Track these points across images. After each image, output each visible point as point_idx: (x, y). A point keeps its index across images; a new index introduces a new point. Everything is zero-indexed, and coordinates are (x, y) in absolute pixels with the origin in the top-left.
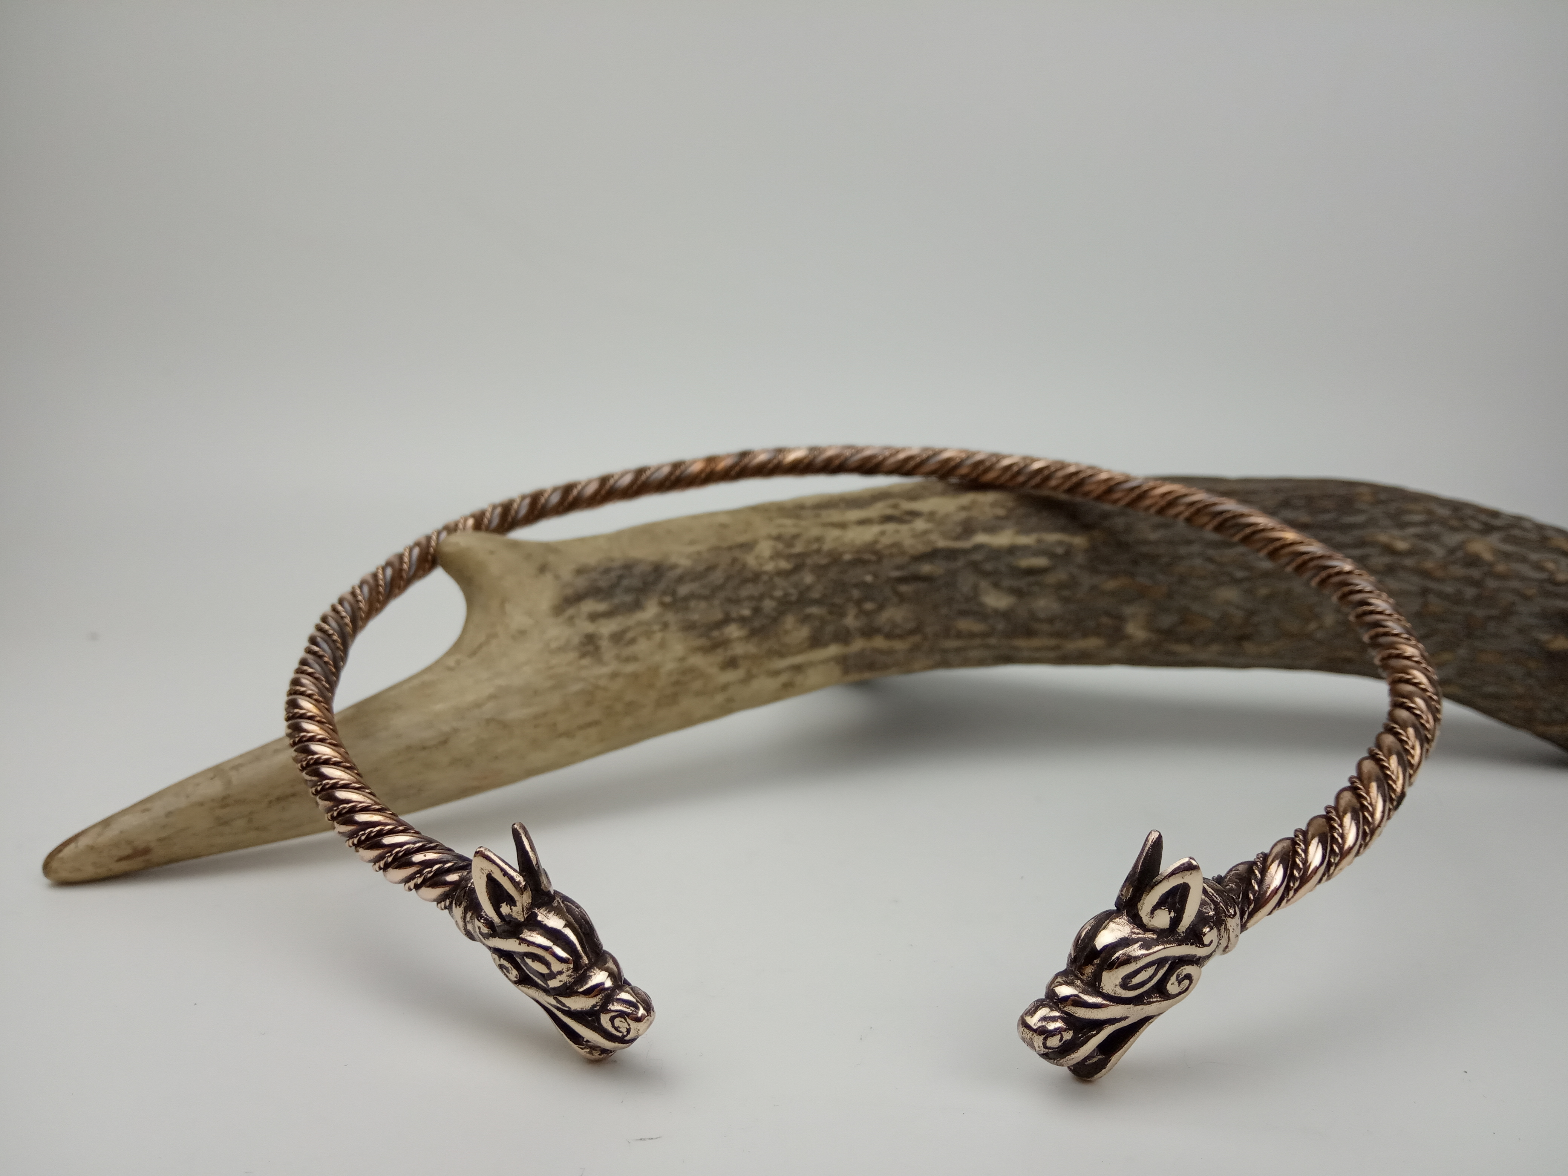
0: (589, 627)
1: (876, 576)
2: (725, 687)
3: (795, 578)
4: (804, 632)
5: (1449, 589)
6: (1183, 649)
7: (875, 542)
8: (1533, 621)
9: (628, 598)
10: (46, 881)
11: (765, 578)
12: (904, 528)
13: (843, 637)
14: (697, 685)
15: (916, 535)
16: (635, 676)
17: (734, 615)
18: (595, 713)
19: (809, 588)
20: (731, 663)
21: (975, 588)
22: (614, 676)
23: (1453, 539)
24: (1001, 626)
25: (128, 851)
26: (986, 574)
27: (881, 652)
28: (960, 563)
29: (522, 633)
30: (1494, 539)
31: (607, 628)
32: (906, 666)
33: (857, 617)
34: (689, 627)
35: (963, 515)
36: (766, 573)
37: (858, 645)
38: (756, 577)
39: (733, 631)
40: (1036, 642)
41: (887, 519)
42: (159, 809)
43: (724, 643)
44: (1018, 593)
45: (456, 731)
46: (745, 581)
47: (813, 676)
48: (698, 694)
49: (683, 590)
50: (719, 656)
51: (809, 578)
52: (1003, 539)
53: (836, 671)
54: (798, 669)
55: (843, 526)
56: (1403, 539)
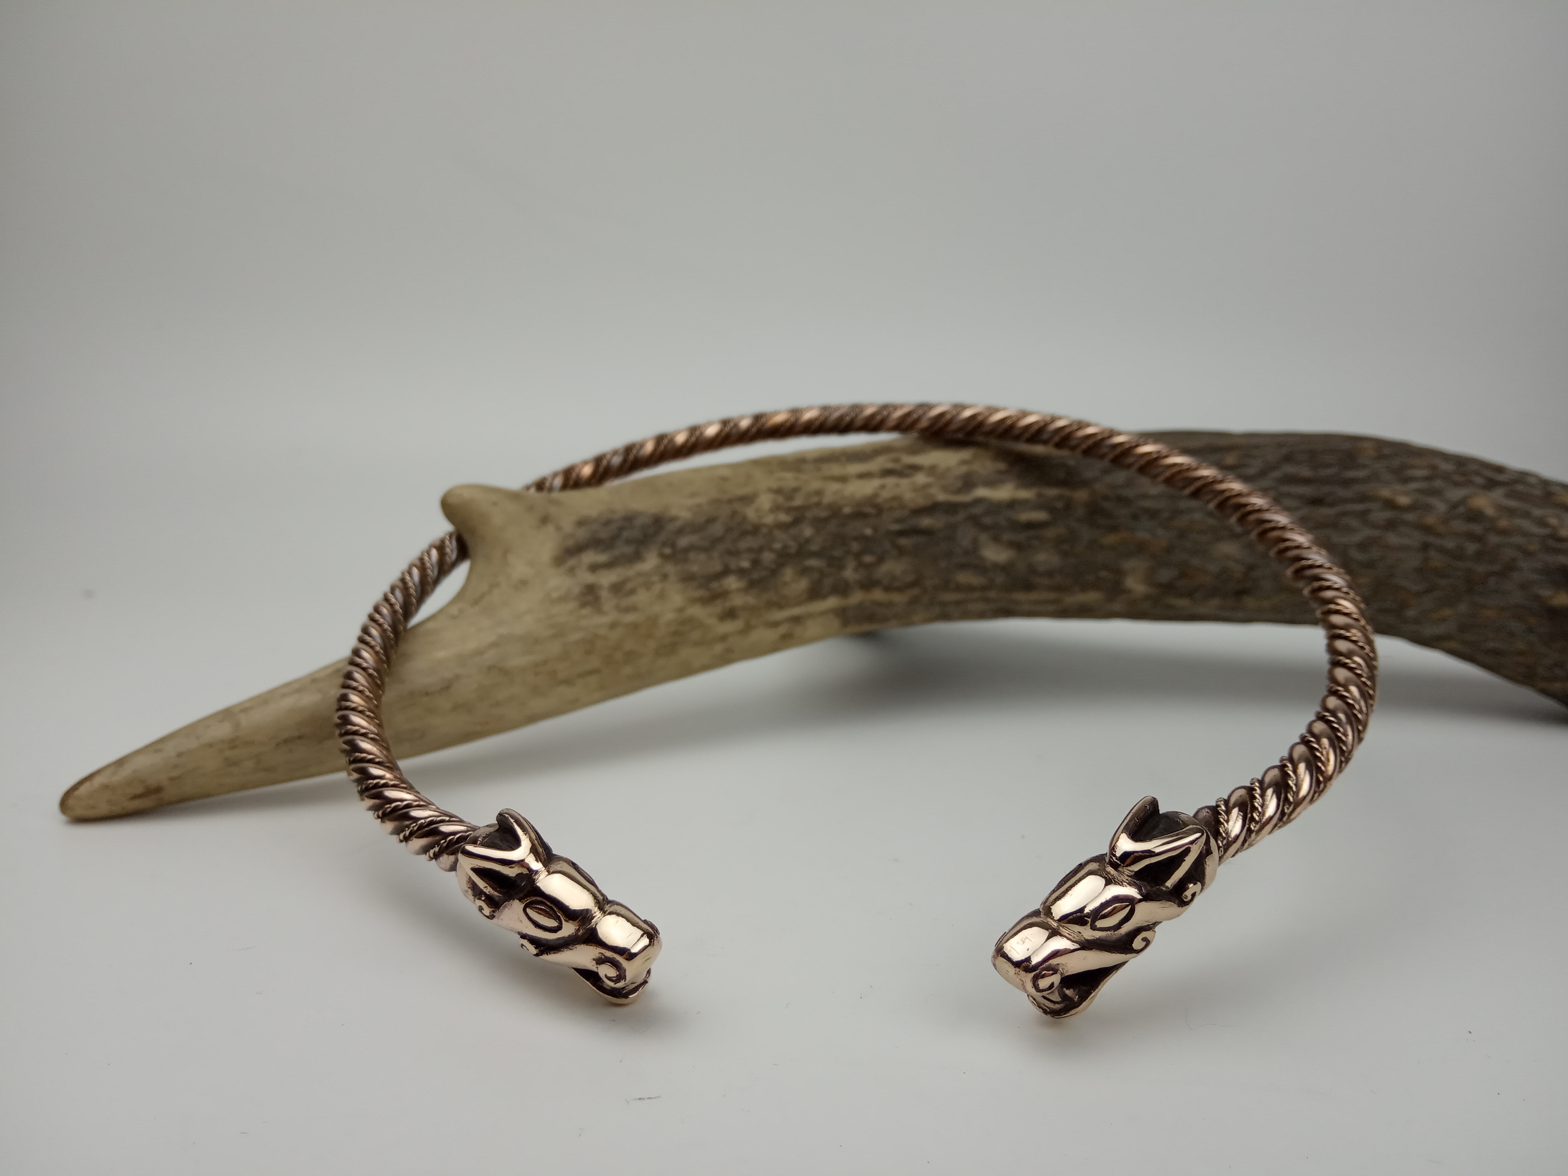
0: (590, 578)
1: (875, 529)
2: (724, 638)
3: (793, 531)
4: (803, 584)
5: (1450, 544)
6: (1183, 603)
7: (875, 495)
8: (1535, 577)
9: (628, 550)
10: (62, 818)
11: (764, 530)
12: (904, 482)
13: (842, 589)
14: (696, 635)
15: (916, 489)
16: (635, 626)
17: (733, 566)
18: (594, 662)
19: (808, 541)
20: (730, 614)
21: (975, 542)
22: (613, 626)
23: (1456, 494)
24: (1000, 579)
25: (140, 790)
26: (985, 528)
27: (879, 604)
28: (961, 516)
29: (523, 584)
30: (1497, 495)
31: (607, 578)
32: (905, 618)
33: (856, 570)
34: (688, 578)
35: (964, 469)
36: (765, 525)
37: (857, 597)
38: (756, 530)
39: (732, 583)
40: (1034, 596)
41: (887, 473)
42: (170, 750)
43: (724, 594)
44: (1017, 546)
45: (457, 677)
46: (744, 534)
47: (812, 628)
48: (698, 644)
49: (683, 542)
50: (718, 607)
51: (808, 531)
52: (1004, 492)
53: (835, 623)
54: (797, 620)
55: (843, 479)
56: (1406, 493)
